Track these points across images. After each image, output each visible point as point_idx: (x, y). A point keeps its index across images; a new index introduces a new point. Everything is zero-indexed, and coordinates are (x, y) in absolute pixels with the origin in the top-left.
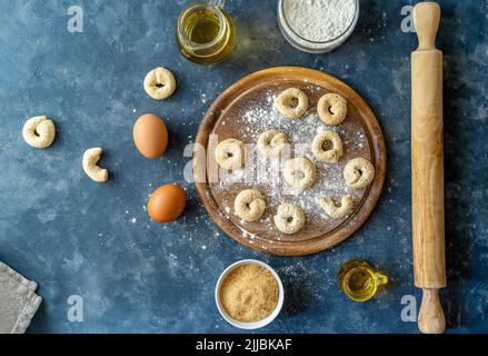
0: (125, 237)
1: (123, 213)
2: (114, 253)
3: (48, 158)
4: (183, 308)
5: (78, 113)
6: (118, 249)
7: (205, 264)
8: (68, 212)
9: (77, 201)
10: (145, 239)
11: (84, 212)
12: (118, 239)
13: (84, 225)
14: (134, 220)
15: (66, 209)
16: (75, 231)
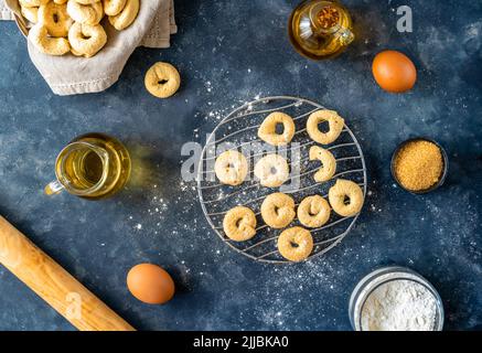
0: (131, 246)
1: (126, 219)
2: (120, 264)
3: (40, 162)
4: (200, 320)
5: (70, 110)
6: (124, 259)
7: (221, 270)
8: (65, 222)
9: (74, 209)
10: (153, 247)
11: (83, 220)
12: (123, 248)
13: (85, 235)
14: (139, 226)
15: (63, 218)
16: (75, 242)
